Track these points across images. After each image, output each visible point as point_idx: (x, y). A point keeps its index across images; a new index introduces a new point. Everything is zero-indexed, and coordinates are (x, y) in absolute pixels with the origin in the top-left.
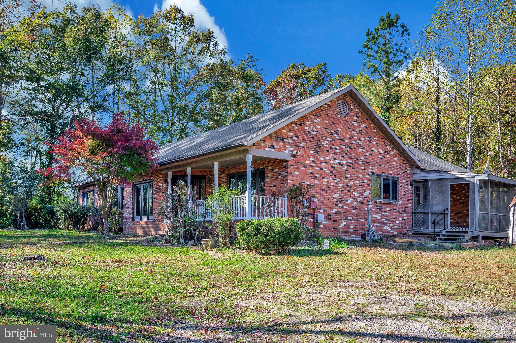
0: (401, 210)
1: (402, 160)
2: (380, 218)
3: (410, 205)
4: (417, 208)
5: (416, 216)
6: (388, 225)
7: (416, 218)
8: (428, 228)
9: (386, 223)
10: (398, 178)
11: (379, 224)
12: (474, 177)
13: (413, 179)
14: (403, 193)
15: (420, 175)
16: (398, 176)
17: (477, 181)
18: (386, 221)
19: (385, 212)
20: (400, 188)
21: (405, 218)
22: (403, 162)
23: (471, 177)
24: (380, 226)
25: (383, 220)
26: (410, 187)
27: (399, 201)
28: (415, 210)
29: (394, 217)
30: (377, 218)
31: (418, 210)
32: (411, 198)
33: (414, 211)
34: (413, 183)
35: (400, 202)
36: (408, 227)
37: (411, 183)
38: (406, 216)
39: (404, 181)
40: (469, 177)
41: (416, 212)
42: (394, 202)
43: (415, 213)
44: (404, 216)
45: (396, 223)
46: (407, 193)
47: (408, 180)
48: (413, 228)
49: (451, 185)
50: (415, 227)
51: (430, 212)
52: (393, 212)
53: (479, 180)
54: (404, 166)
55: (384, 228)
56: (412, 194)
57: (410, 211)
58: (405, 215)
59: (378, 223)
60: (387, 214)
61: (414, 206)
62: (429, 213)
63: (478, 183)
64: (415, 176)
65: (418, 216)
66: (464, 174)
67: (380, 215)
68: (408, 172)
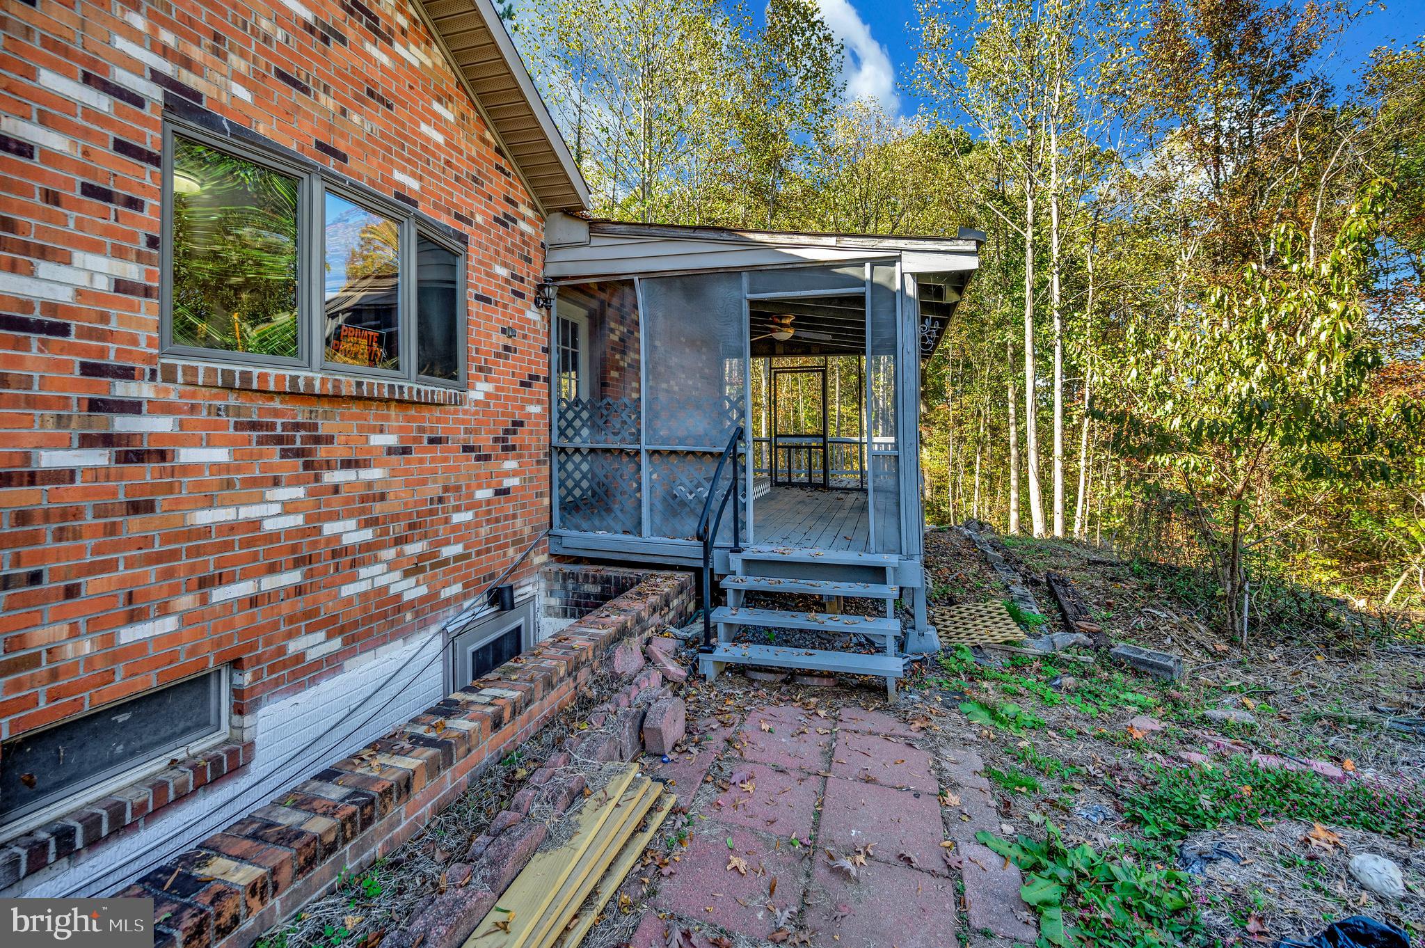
0: (485, 440)
1: (483, 140)
2: (296, 520)
3: (534, 409)
4: (570, 424)
5: (570, 466)
6: (389, 554)
7: (569, 476)
8: (637, 529)
9: (367, 547)
10: (463, 239)
11: (293, 577)
12: (891, 261)
13: (552, 271)
14: (500, 340)
15: (584, 253)
16: (466, 229)
17: (910, 282)
18: (367, 535)
19: (347, 464)
20: (475, 307)
21: (508, 482)
22: (491, 154)
23: (875, 262)
24: (299, 590)
25: (329, 529)
26: (533, 314)
27: (468, 386)
28: (562, 433)
29: (434, 490)
30: (255, 524)
31: (577, 433)
32: (542, 370)
33: (555, 441)
34: (550, 292)
35: (480, 390)
36: (527, 530)
37: (540, 288)
38: (514, 473)
39: (502, 272)
40: (859, 263)
41: (564, 443)
42: (439, 389)
43: (563, 450)
44: (507, 474)
45: (457, 527)
46: (518, 342)
47: (521, 269)
48: (557, 530)
49: (753, 303)
50: (564, 525)
51: (643, 446)
52: (425, 456)
53: (918, 276)
54: (497, 185)
55: (348, 590)
56: (546, 350)
57: (535, 438)
58: (510, 464)
59: (273, 569)
60: (374, 474)
61: (555, 415)
62: (638, 453)
63: (911, 289)
64: (560, 255)
65: (577, 467)
66: (832, 241)
67: (298, 492)
68: (523, 226)
